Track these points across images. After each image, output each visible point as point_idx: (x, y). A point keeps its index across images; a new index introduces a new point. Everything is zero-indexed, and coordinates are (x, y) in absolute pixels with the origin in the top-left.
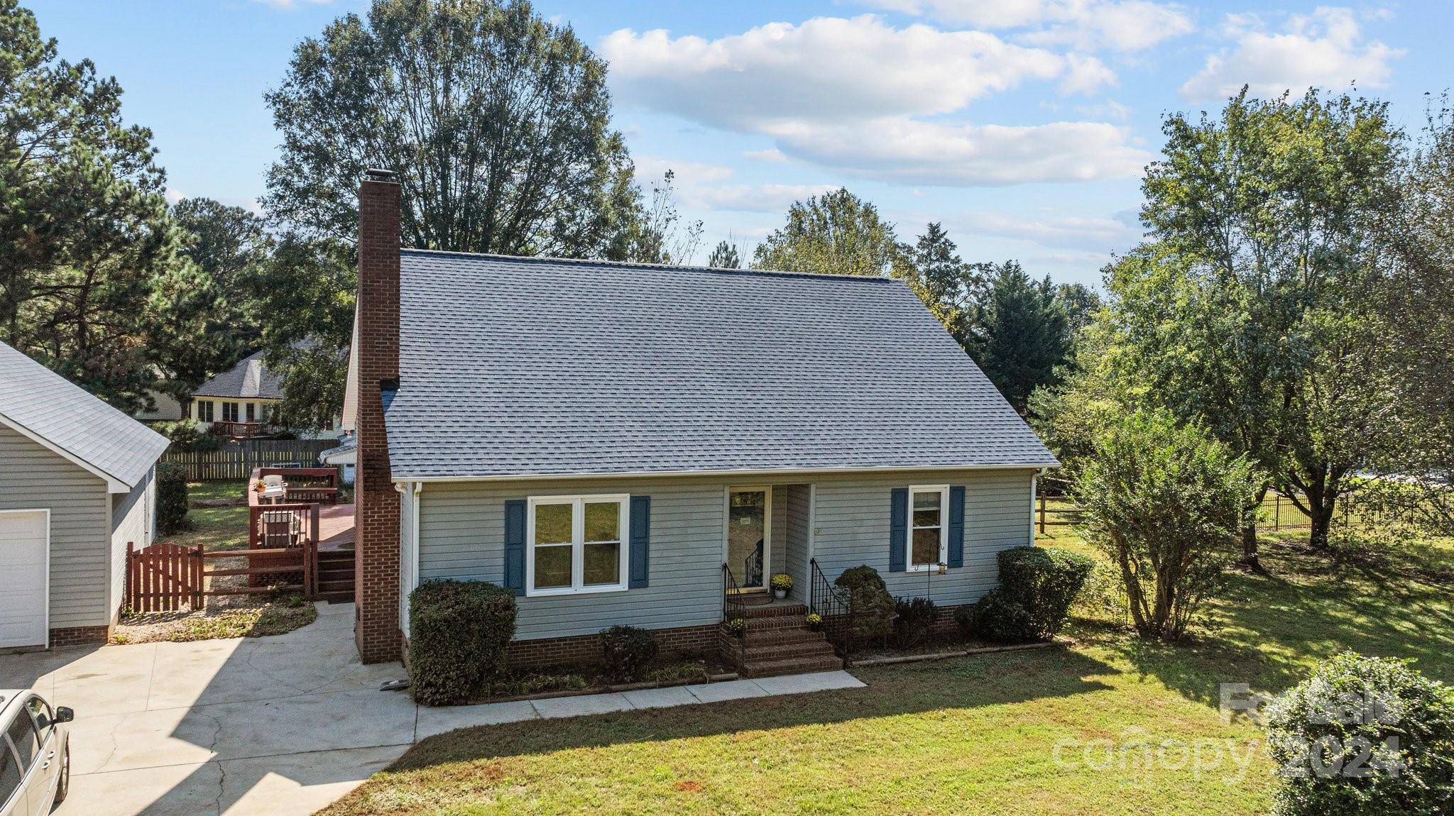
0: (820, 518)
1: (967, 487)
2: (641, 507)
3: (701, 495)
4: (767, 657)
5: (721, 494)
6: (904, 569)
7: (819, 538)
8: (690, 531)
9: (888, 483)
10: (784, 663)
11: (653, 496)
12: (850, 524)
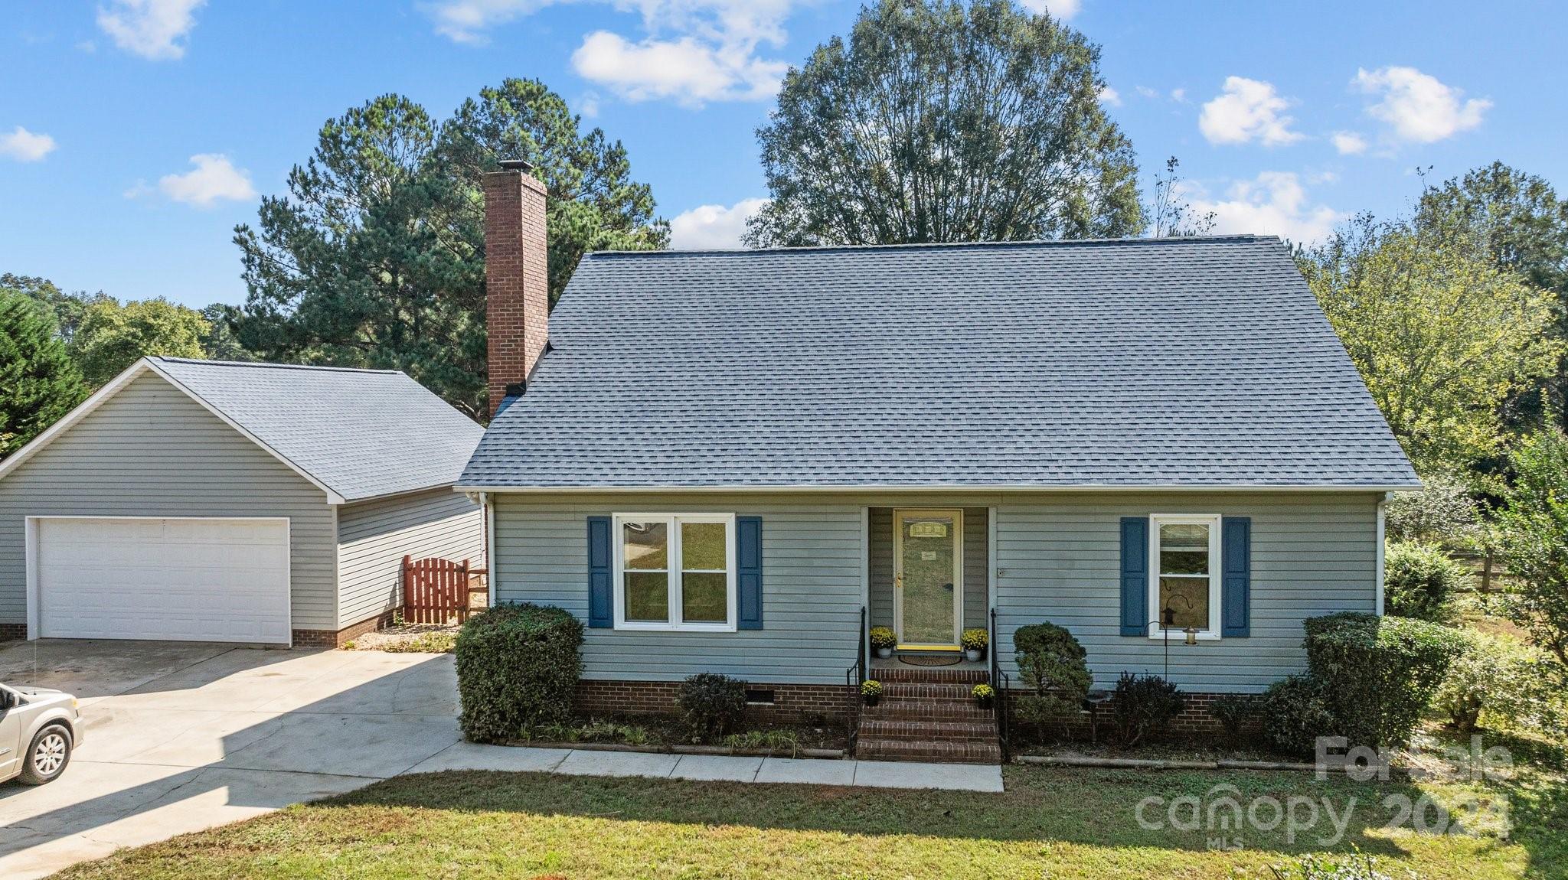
0: (1002, 555)
1: (1254, 519)
2: (750, 530)
3: (830, 518)
4: (893, 735)
5: (856, 517)
6: (1144, 633)
7: (1003, 582)
8: (817, 563)
9: (1116, 509)
10: (918, 745)
11: (765, 518)
12: (1054, 565)
